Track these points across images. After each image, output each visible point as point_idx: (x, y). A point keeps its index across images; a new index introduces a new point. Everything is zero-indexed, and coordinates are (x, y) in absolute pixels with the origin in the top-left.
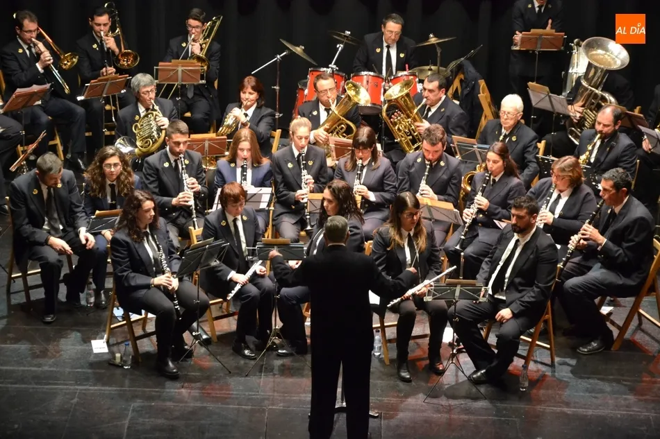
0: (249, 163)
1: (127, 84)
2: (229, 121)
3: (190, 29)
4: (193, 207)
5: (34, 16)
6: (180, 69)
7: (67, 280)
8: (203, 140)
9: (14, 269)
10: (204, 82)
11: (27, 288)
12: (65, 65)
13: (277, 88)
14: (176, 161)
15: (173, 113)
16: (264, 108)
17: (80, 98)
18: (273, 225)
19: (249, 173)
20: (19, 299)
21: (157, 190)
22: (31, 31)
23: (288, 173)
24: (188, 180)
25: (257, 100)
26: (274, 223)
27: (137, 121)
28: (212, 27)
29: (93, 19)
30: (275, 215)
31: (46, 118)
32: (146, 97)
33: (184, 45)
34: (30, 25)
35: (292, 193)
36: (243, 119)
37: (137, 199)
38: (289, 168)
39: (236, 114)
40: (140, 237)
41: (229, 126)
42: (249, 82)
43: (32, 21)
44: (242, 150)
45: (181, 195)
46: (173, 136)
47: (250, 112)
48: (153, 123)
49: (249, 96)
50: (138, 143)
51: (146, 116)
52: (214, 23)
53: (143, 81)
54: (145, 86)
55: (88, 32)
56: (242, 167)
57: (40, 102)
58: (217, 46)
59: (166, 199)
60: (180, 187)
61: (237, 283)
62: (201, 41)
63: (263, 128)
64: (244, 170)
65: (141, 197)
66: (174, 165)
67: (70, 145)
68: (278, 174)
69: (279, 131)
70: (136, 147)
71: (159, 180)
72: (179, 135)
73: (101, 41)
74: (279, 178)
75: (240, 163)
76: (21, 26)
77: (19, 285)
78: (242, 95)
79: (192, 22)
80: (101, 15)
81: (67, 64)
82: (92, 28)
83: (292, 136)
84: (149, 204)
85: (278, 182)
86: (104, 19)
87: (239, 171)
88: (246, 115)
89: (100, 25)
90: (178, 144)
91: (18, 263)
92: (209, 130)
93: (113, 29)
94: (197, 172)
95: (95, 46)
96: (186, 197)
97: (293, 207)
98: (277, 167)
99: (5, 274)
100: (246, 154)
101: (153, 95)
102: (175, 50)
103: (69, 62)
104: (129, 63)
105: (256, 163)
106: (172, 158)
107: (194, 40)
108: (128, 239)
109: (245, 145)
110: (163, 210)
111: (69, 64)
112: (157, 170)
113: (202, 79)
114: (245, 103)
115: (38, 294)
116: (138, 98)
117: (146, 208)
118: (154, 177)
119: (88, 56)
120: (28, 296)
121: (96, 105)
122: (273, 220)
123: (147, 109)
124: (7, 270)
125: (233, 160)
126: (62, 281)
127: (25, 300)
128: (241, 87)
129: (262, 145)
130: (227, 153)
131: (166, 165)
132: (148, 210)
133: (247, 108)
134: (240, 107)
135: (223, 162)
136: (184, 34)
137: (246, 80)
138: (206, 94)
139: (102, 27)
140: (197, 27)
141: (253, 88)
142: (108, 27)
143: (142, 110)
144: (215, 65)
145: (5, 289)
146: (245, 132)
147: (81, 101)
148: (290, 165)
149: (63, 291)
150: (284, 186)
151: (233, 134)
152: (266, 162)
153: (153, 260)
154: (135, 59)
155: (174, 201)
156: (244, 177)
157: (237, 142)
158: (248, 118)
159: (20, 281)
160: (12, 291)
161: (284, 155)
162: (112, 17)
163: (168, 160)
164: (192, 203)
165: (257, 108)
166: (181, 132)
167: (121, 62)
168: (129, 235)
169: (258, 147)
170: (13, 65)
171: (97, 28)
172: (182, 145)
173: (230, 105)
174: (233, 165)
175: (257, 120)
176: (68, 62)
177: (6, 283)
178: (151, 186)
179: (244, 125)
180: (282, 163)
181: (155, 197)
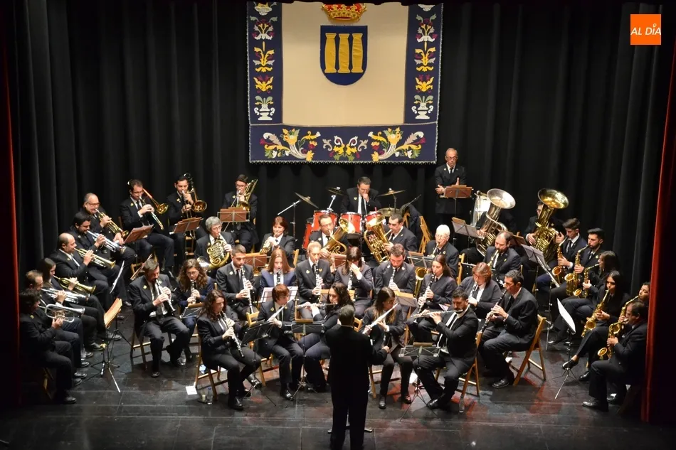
0: (281, 271)
2: (266, 245)
3: (238, 187)
4: (250, 299)
5: (140, 183)
6: (234, 213)
8: (252, 257)
9: (135, 342)
10: (248, 220)
11: (144, 354)
13: (294, 223)
14: (237, 271)
16: (288, 236)
17: (171, 233)
19: (282, 278)
20: (138, 361)
21: (225, 289)
22: (138, 192)
23: (306, 276)
24: (246, 282)
25: (284, 232)
27: (210, 246)
28: (251, 186)
29: (177, 183)
31: (149, 246)
32: (215, 231)
33: (234, 197)
34: (139, 189)
35: (310, 290)
36: (276, 244)
37: (213, 295)
38: (307, 274)
39: (271, 241)
41: (266, 249)
42: (279, 220)
43: (139, 186)
44: (277, 263)
45: (242, 291)
46: (237, 254)
47: (279, 239)
48: (221, 248)
49: (278, 229)
50: (211, 261)
51: (215, 244)
52: (253, 183)
53: (213, 221)
54: (215, 225)
55: (174, 191)
56: (277, 274)
57: (146, 236)
58: (255, 198)
59: (231, 294)
62: (245, 194)
63: (288, 248)
64: (278, 275)
65: (216, 295)
66: (236, 273)
67: (164, 263)
68: (300, 277)
69: (298, 250)
70: (210, 263)
71: (227, 282)
72: (240, 253)
73: (183, 196)
74: (301, 280)
75: (275, 271)
76: (132, 189)
77: (138, 352)
78: (274, 229)
79: (239, 183)
80: (182, 180)
81: (161, 211)
82: (176, 190)
83: (308, 253)
84: (220, 300)
85: (300, 283)
86: (184, 183)
87: (275, 276)
88: (277, 241)
89: (181, 186)
90: (239, 259)
93: (189, 189)
94: (250, 278)
95: (178, 200)
98: (300, 273)
99: (128, 345)
100: (279, 265)
101: (220, 230)
102: (229, 201)
103: (163, 209)
105: (286, 271)
106: (235, 269)
107: (240, 194)
108: (208, 320)
109: (279, 259)
112: (226, 276)
113: (247, 219)
114: (276, 233)
115: (149, 358)
116: (209, 232)
117: (218, 302)
118: (224, 281)
119: (174, 206)
120: (144, 359)
123: (216, 239)
124: (131, 343)
125: (271, 270)
126: (164, 349)
127: (142, 362)
128: (273, 224)
129: (289, 259)
130: (267, 265)
131: (231, 273)
132: (220, 304)
133: (277, 236)
134: (273, 236)
135: (265, 271)
136: (234, 191)
137: (276, 219)
138: (249, 228)
139: (183, 188)
140: (242, 186)
141: (281, 224)
142: (186, 188)
143: (212, 239)
145: (129, 355)
146: (279, 252)
147: (172, 235)
148: (308, 272)
150: (304, 285)
152: (292, 270)
154: (204, 206)
155: (238, 296)
156: (279, 280)
157: (274, 257)
158: (278, 243)
159: (140, 350)
160: (133, 356)
161: (303, 266)
162: (189, 182)
163: (233, 270)
164: (249, 296)
165: (284, 236)
166: (241, 252)
168: (208, 317)
169: (286, 260)
170: (126, 213)
171: (180, 189)
172: (242, 260)
173: (266, 235)
174: (271, 273)
177: (130, 351)
178: (222, 286)
179: (276, 247)
180: (302, 271)
181: (224, 293)
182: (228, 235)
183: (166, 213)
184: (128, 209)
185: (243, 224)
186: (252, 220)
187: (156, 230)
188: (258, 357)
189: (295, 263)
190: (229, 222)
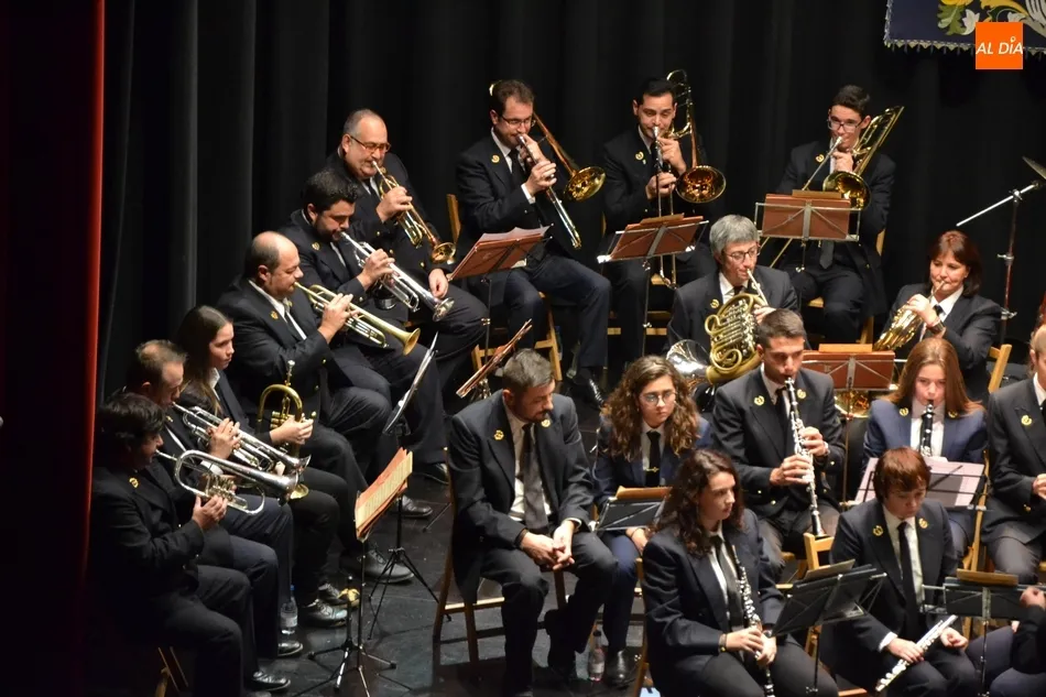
0: (939, 410)
1: (701, 235)
2: (903, 320)
3: (834, 126)
5: (527, 91)
6: (808, 209)
7: (552, 623)
8: (846, 357)
9: (449, 597)
10: (855, 237)
11: (474, 635)
12: (578, 190)
13: (1009, 257)
14: (779, 392)
15: (789, 300)
16: (977, 299)
17: (602, 259)
18: (982, 544)
19: (938, 433)
20: (455, 655)
21: (741, 453)
22: (517, 121)
23: (1021, 436)
24: (803, 432)
25: (965, 282)
26: (984, 539)
27: (715, 311)
28: (881, 126)
29: (641, 102)
30: (987, 522)
31: (532, 295)
32: (738, 263)
33: (820, 159)
34: (519, 109)
35: (1027, 479)
36: (932, 319)
37: (699, 467)
38: (1023, 426)
39: (918, 308)
40: (702, 545)
41: (900, 332)
42: (951, 242)
43: (523, 100)
44: (926, 382)
45: (787, 462)
46: (772, 342)
47: (948, 305)
48: (747, 317)
49: (947, 271)
50: (714, 356)
51: (734, 302)
52: (887, 118)
53: (734, 230)
54: (738, 242)
55: (629, 127)
56: (924, 417)
57: (523, 263)
58: (887, 165)
59: (758, 470)
60: (786, 448)
61: (897, 658)
62: (856, 152)
63: (972, 338)
64: (927, 424)
65: (708, 465)
66: (774, 401)
67: (576, 351)
68: (1002, 436)
69: (1005, 349)
70: (709, 363)
71: (745, 430)
72: (783, 339)
73: (653, 145)
74: (1001, 445)
75: (919, 408)
76: (501, 109)
77: (457, 626)
78: (934, 270)
79: (841, 111)
80: (657, 94)
81: (581, 190)
82: (637, 120)
83: (1034, 360)
84: (723, 480)
85: (997, 453)
86: (662, 102)
87: (916, 425)
88: (939, 310)
89: (653, 113)
90: (782, 357)
91: (459, 582)
92: (859, 338)
93: (678, 123)
95: (640, 156)
96: (800, 465)
97: (1029, 509)
98: (998, 420)
99: (431, 603)
100: (934, 391)
101: (751, 261)
102: (801, 169)
103: (588, 185)
104: (705, 192)
106: (771, 387)
107: (840, 148)
108: (679, 550)
109: (933, 371)
110: (752, 493)
111: (586, 189)
112: (741, 411)
113: (852, 232)
114: (938, 285)
115: (494, 648)
116: (720, 264)
117: (718, 488)
118: (734, 426)
119: (626, 176)
120: (474, 650)
121: (633, 275)
122: (983, 532)
123: (737, 289)
124: (437, 594)
125: (905, 400)
126: (541, 626)
127: (466, 659)
128: (933, 253)
129: (969, 374)
130: (893, 387)
131: (760, 401)
132: (723, 492)
133: (942, 296)
134: (927, 294)
135: (883, 404)
137: (944, 238)
138: (859, 261)
139: (658, 119)
140: (850, 122)
141: (959, 256)
142: (668, 121)
143: (726, 288)
144: (882, 199)
145: (431, 632)
146: (935, 346)
147: (605, 264)
148: (1026, 420)
149: (542, 644)
150: (1010, 463)
151: (910, 348)
152: (975, 411)
153: (726, 597)
154: (717, 184)
155: (775, 475)
156: (926, 440)
157: (917, 363)
158: (943, 318)
159: (460, 619)
160: (443, 637)
161: (1014, 399)
162: (678, 101)
163: (764, 392)
164: (809, 477)
165: (963, 296)
166: (789, 335)
167: (690, 190)
168: (681, 540)
169: (960, 377)
170: (480, 187)
171: (646, 120)
172: (790, 360)
173: (906, 288)
174: (904, 412)
175: (960, 321)
176: (584, 185)
177: (432, 620)
178: (729, 445)
179: (933, 331)
180: (1010, 416)
181: (738, 467)
182: (781, 278)
183: (599, 198)
184: (484, 170)
185: (841, 248)
186: (868, 238)
187: (556, 244)
188: (826, 678)
189: (993, 387)
190: (791, 238)
